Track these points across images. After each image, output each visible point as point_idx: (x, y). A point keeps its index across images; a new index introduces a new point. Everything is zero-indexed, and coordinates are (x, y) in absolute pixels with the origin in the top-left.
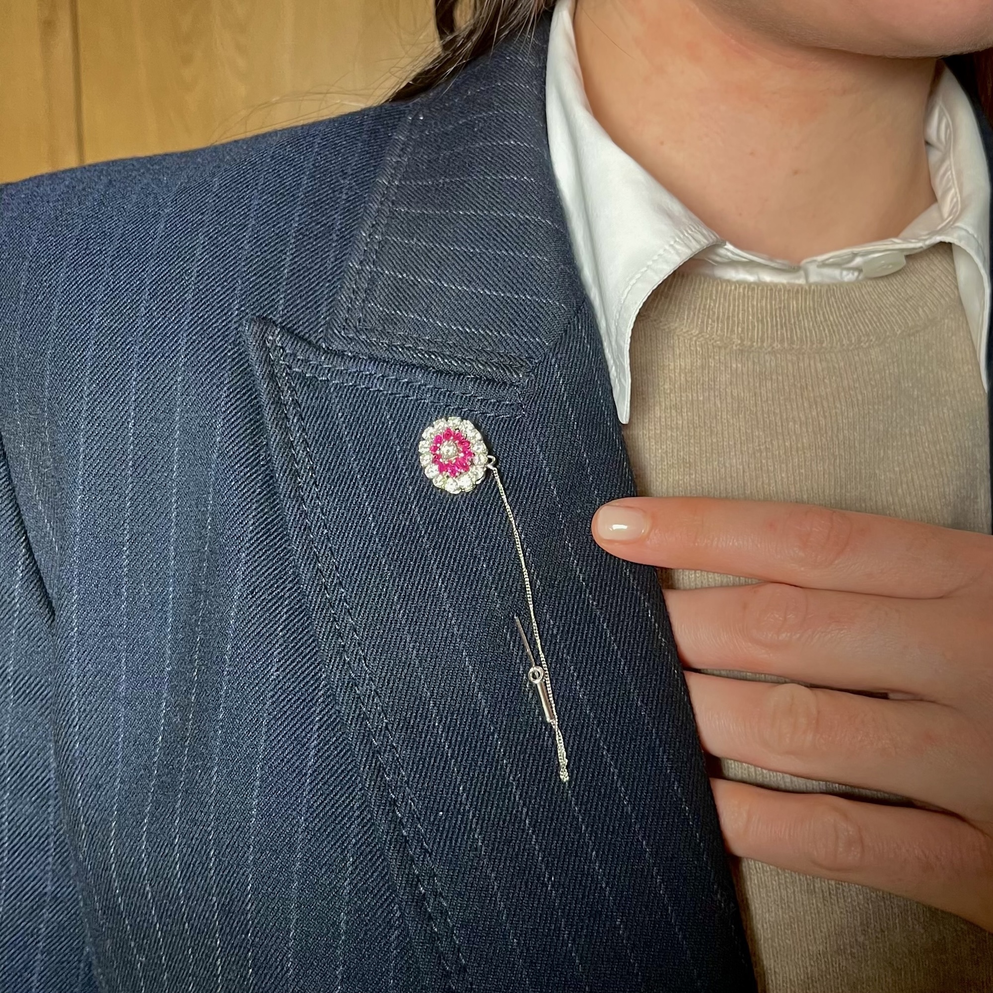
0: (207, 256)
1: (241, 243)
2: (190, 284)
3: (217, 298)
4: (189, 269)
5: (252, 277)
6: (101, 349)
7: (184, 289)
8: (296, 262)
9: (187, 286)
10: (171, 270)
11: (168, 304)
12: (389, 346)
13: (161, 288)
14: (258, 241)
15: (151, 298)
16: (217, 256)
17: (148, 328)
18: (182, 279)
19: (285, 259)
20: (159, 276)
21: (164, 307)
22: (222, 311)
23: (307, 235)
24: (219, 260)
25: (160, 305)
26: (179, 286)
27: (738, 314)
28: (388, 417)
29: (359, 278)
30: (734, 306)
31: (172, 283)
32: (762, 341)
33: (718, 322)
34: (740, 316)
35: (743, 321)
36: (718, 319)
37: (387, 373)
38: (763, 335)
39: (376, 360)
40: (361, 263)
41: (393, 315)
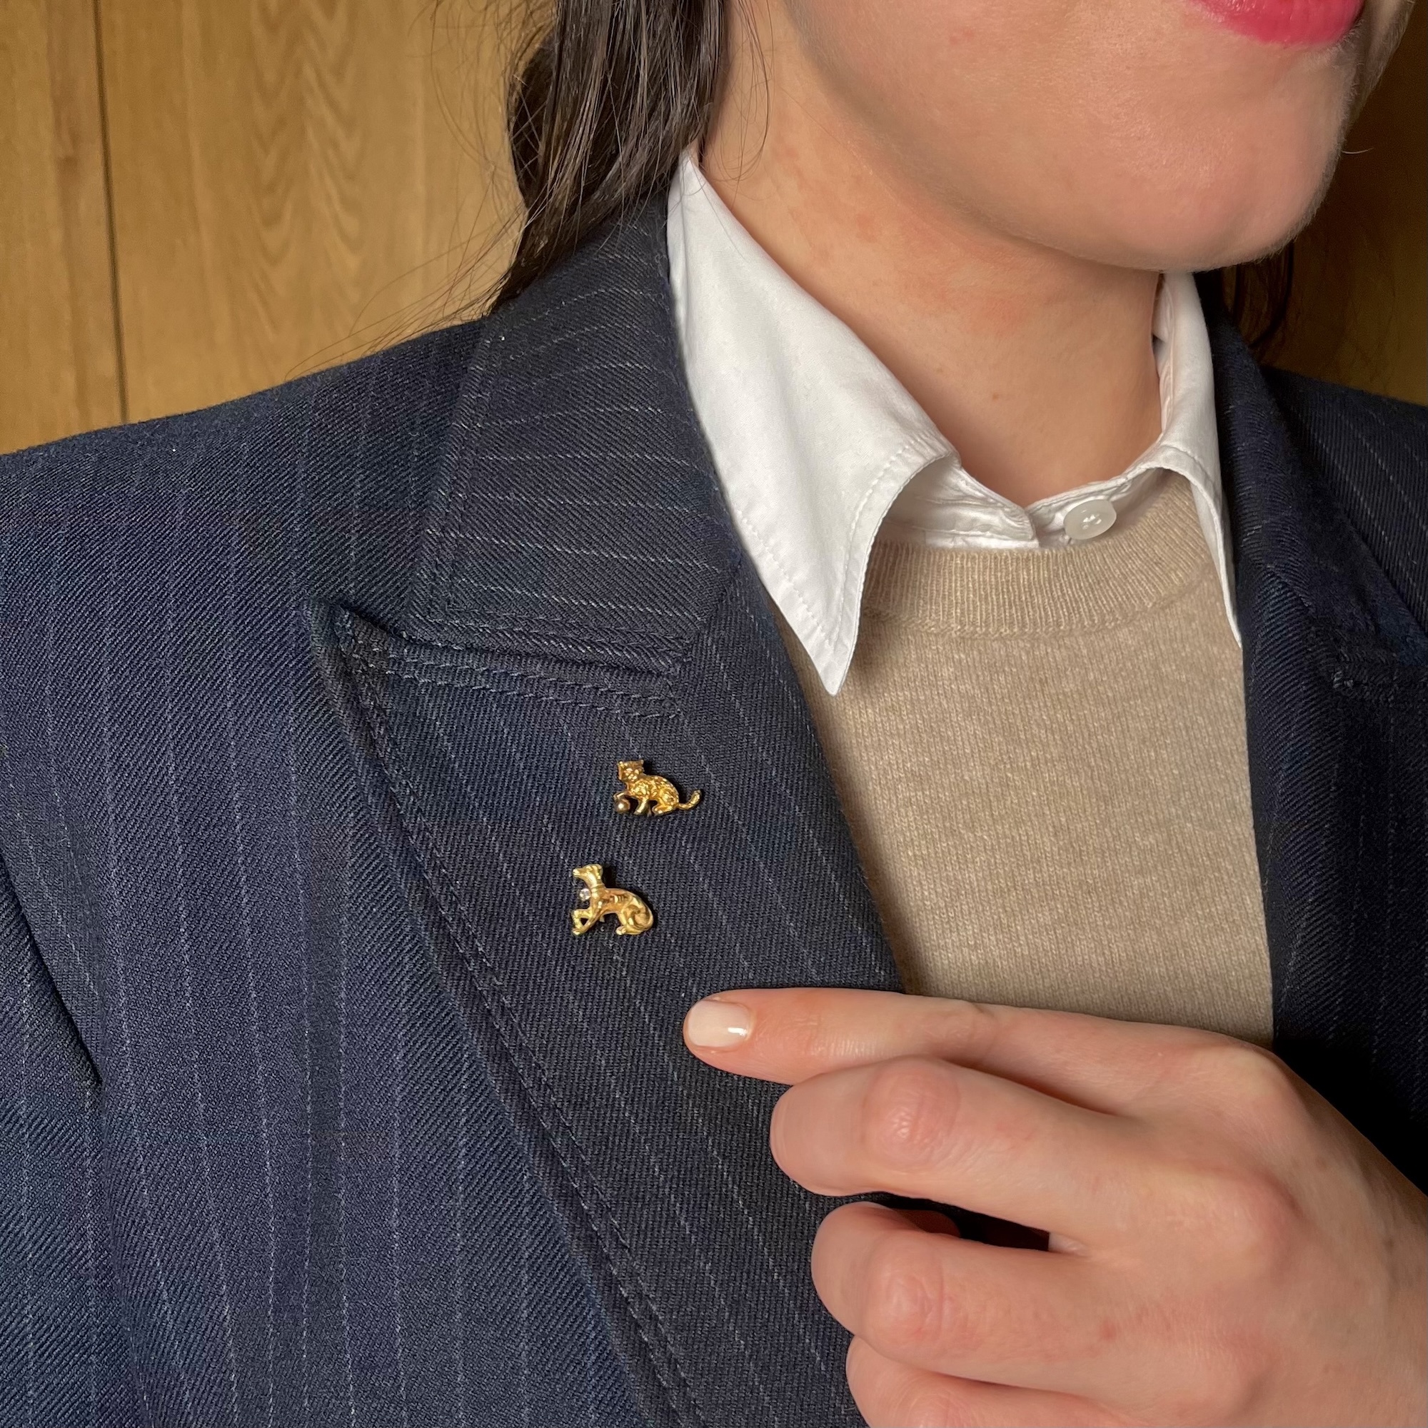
0: (247, 546)
1: (289, 524)
2: (228, 583)
3: (267, 597)
4: (225, 564)
5: (308, 566)
6: (119, 678)
7: (221, 590)
8: (365, 541)
9: (225, 586)
10: (200, 567)
11: (202, 612)
12: (493, 632)
13: (191, 592)
14: (311, 519)
15: (178, 607)
16: (260, 544)
17: (180, 645)
18: (218, 578)
19: (350, 538)
20: (185, 577)
21: (198, 616)
22: (274, 614)
23: (374, 506)
24: (263, 549)
25: (192, 614)
26: (213, 587)
27: (956, 592)
28: (502, 724)
29: (443, 548)
30: (950, 582)
31: (205, 585)
32: (987, 626)
33: (931, 605)
34: (958, 594)
35: (962, 600)
36: (931, 599)
37: (493, 666)
38: (987, 618)
39: (477, 650)
40: (443, 530)
41: (493, 591)
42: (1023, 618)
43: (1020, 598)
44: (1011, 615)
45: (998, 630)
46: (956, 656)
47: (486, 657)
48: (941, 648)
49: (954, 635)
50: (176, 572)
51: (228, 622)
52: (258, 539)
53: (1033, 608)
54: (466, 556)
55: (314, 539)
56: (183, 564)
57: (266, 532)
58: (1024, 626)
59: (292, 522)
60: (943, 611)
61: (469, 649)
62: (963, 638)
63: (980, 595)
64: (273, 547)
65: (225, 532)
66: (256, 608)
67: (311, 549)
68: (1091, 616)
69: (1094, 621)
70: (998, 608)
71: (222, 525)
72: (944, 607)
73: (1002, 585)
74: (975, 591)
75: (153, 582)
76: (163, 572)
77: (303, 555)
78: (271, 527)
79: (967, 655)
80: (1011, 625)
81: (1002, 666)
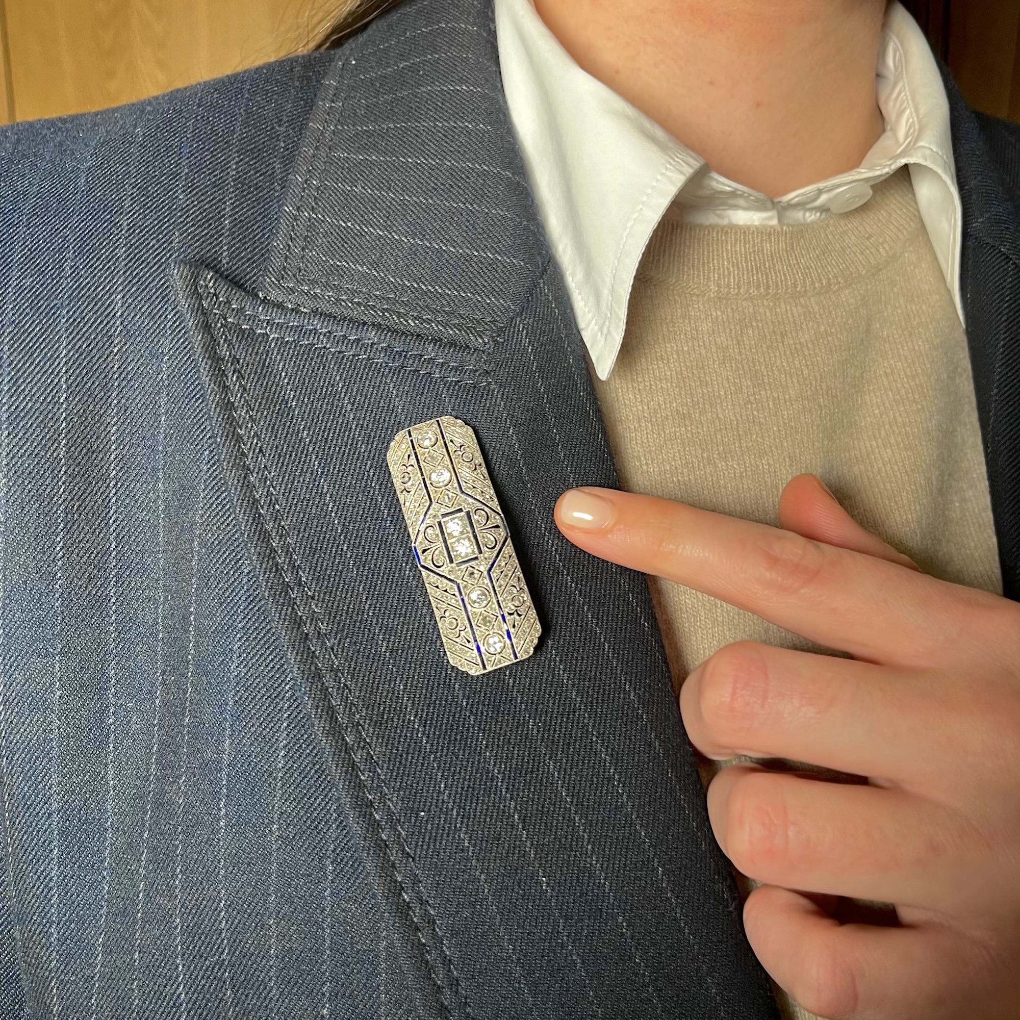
0: (137, 208)
1: (174, 193)
2: (120, 238)
3: (153, 253)
4: (118, 222)
5: (189, 228)
7: (114, 244)
8: (237, 213)
9: (117, 240)
10: (97, 224)
12: (336, 299)
14: (194, 190)
15: (77, 257)
16: (148, 208)
17: (75, 289)
18: (111, 234)
19: (225, 208)
21: (92, 266)
23: (246, 184)
24: (151, 211)
25: (88, 264)
26: (107, 241)
27: (713, 260)
28: (338, 378)
29: (297, 224)
30: (709, 252)
31: (99, 239)
32: (739, 288)
33: (694, 269)
34: (715, 261)
35: (719, 267)
36: (693, 266)
37: (334, 328)
38: (739, 281)
39: (321, 314)
40: (298, 209)
41: (338, 266)
42: (767, 282)
43: (765, 265)
44: (758, 279)
45: (748, 291)
46: (714, 314)
47: (329, 320)
48: (702, 307)
49: (712, 295)
50: (76, 228)
51: (118, 272)
52: (148, 203)
53: (775, 273)
54: (318, 234)
55: (195, 206)
56: (83, 221)
57: (154, 198)
58: (768, 288)
59: (177, 191)
60: (704, 276)
61: (315, 312)
62: (719, 298)
63: (733, 263)
64: (160, 210)
65: (119, 196)
66: (143, 262)
67: (192, 214)
68: (821, 280)
69: (822, 284)
70: (748, 273)
71: (117, 191)
72: (704, 273)
73: (750, 255)
74: (728, 259)
75: (56, 236)
76: (65, 228)
77: (185, 219)
78: (158, 194)
79: (723, 312)
80: (758, 286)
81: (750, 322)
